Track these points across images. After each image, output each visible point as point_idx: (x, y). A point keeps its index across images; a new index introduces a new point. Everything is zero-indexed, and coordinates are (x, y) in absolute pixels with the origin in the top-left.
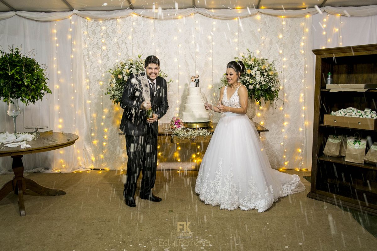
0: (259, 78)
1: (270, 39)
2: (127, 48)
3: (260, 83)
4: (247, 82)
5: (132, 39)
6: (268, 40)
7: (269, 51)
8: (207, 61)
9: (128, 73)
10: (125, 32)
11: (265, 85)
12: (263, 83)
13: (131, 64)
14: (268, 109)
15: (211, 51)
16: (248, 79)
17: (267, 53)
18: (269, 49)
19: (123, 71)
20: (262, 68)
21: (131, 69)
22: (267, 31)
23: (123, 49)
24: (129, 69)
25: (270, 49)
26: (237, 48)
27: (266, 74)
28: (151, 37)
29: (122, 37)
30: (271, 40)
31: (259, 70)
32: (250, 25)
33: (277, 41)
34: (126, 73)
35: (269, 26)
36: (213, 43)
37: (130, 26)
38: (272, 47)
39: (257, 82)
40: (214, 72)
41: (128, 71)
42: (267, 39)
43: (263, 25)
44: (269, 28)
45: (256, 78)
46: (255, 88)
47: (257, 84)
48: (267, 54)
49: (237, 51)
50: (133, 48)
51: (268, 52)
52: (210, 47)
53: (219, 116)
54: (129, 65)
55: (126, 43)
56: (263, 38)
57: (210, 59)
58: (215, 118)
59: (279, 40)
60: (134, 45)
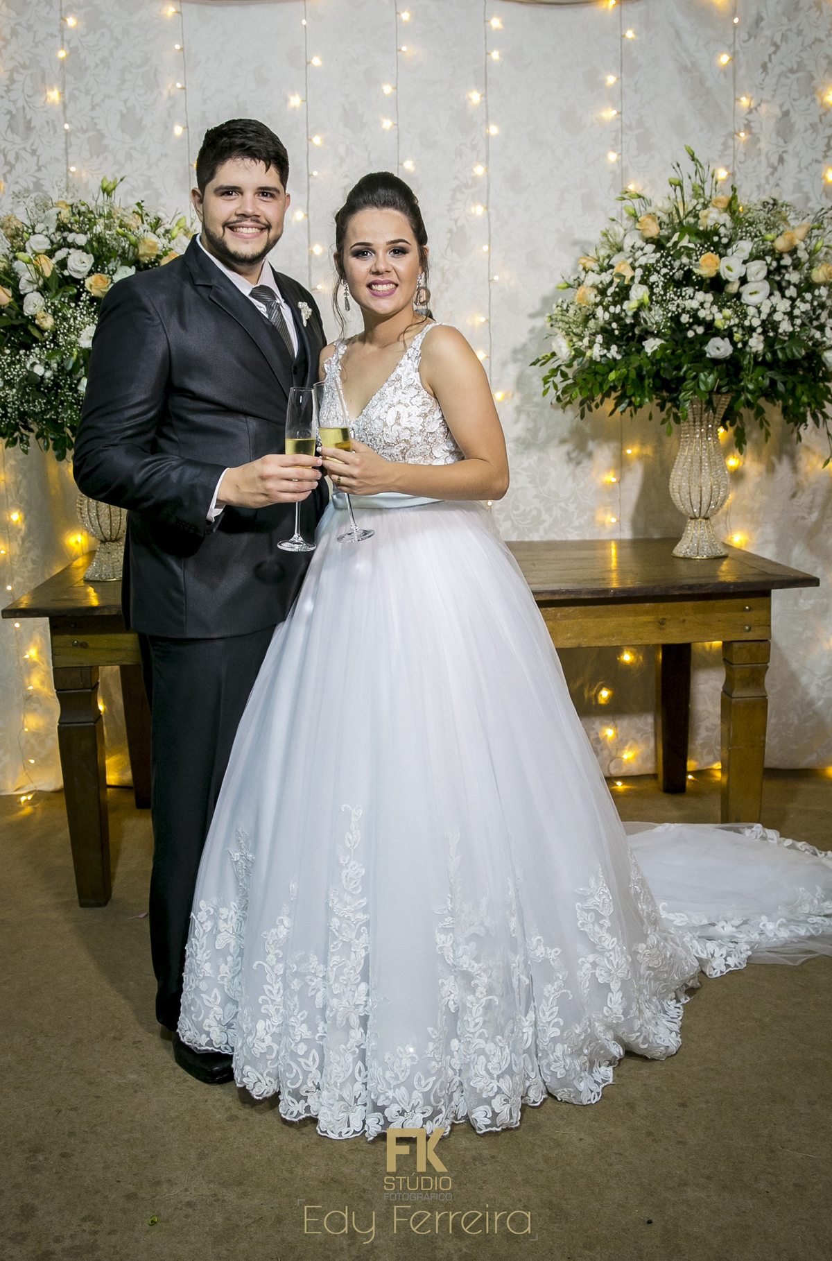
0: (757, 296)
1: (781, 106)
2: (34, 152)
3: (769, 325)
4: (697, 320)
5: (65, 106)
6: (769, 112)
7: (775, 169)
8: (459, 224)
9: (48, 274)
10: (24, 66)
11: (792, 335)
12: (785, 327)
13: (62, 227)
14: (771, 469)
15: (479, 170)
16: (707, 305)
17: (768, 182)
18: (774, 160)
19: (16, 264)
20: (781, 244)
21: (60, 254)
22: (764, 67)
23: (17, 158)
24: (50, 254)
25: (781, 160)
26: (612, 157)
27: (794, 277)
28: (165, 93)
29: (8, 91)
30: (786, 114)
31: (757, 258)
32: (678, 36)
33: (817, 120)
34: (35, 276)
35: (778, 39)
36: (494, 130)
37: (52, 35)
38: (790, 148)
39: (756, 322)
40: (496, 278)
41: (48, 266)
42: (764, 109)
43: (744, 36)
44: (775, 52)
45: (746, 298)
46: (739, 351)
47: (752, 329)
48: (767, 187)
49: (613, 172)
50: (67, 154)
51: (772, 174)
52: (474, 148)
53: (522, 508)
54: (52, 230)
55: (29, 127)
56: (744, 101)
57: (479, 210)
58: (501, 517)
59: (825, 114)
60: (73, 139)
